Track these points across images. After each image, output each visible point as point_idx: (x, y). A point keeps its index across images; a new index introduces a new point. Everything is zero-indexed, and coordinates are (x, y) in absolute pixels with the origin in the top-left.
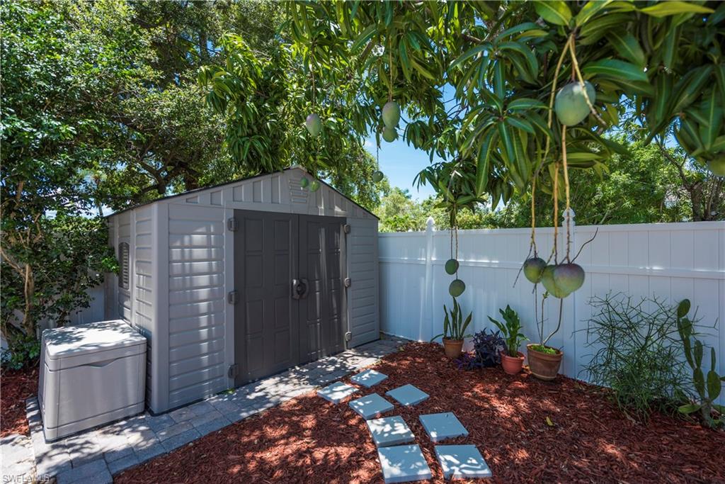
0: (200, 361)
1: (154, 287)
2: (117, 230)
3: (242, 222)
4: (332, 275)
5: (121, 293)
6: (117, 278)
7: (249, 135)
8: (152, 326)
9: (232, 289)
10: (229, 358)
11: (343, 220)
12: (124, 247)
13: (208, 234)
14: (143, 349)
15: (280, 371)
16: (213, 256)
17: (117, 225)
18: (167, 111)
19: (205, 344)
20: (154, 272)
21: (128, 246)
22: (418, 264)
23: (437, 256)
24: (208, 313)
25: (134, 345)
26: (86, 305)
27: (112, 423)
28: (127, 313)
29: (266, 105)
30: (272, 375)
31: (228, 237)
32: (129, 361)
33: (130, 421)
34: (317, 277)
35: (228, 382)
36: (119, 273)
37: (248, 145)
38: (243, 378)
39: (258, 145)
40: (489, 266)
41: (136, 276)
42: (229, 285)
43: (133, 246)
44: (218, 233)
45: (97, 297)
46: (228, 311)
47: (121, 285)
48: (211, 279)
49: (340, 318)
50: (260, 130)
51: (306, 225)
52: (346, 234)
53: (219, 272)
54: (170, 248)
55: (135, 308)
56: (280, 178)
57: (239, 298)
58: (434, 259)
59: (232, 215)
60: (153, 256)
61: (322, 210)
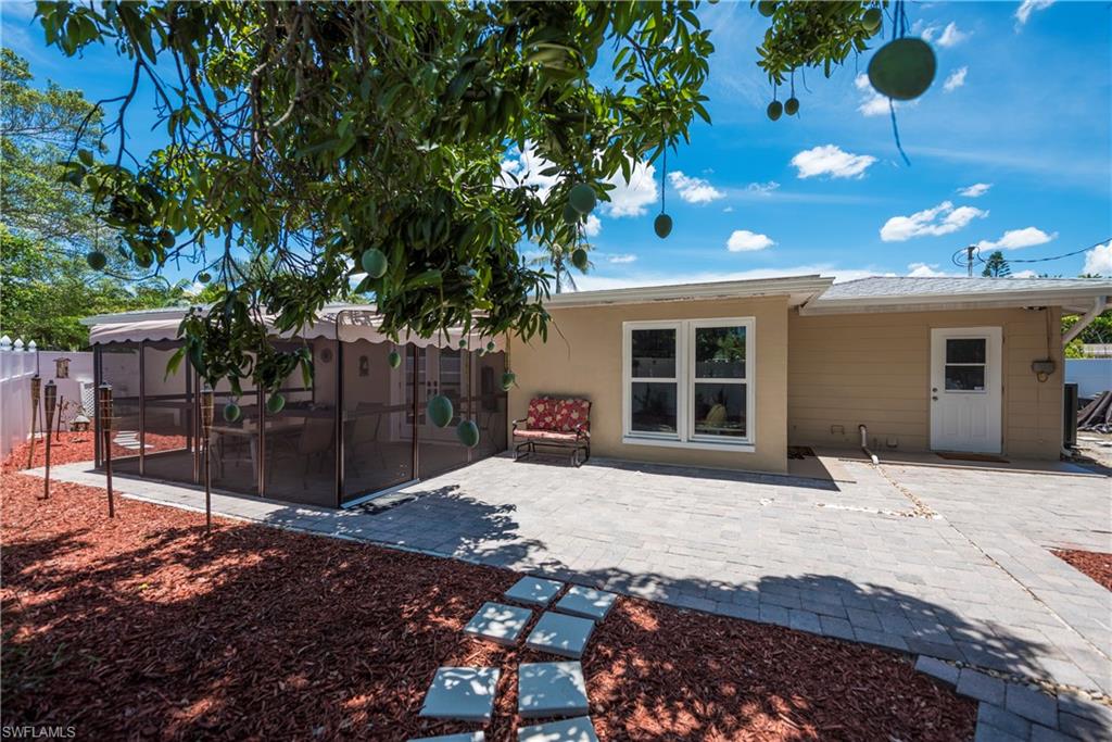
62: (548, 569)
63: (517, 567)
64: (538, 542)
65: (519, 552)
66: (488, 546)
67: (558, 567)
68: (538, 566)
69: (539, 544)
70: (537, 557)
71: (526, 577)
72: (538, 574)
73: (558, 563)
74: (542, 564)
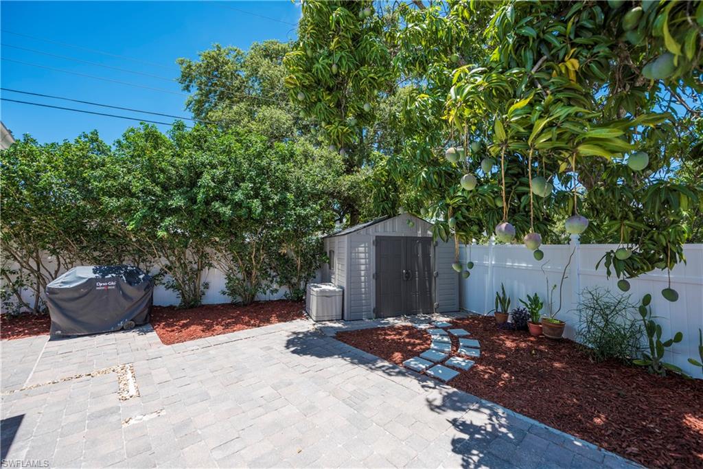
0: (361, 291)
1: (345, 268)
2: (328, 244)
3: (379, 241)
4: (426, 269)
5: (330, 272)
6: (328, 265)
7: (382, 201)
8: (345, 285)
9: (374, 272)
10: (373, 305)
11: (431, 239)
12: (332, 252)
13: (365, 247)
14: (341, 293)
15: (397, 316)
16: (367, 257)
17: (328, 242)
18: (347, 187)
19: (363, 290)
20: (345, 263)
21: (333, 252)
22: (484, 266)
23: (496, 261)
24: (365, 282)
25: (340, 291)
26: (315, 277)
27: (332, 320)
28: (333, 280)
29: (390, 187)
30: (393, 317)
31: (373, 248)
32: (337, 297)
33: (338, 320)
34: (417, 270)
35: (373, 315)
36: (329, 263)
37: (382, 206)
38: (379, 314)
39: (386, 206)
40: (527, 269)
41: (337, 265)
42: (373, 271)
43: (336, 252)
44: (369, 247)
45: (318, 274)
46: (373, 282)
47: (330, 268)
48: (366, 267)
49: (431, 294)
50: (387, 198)
51: (410, 241)
52: (435, 247)
53: (369, 258)
54: (351, 253)
55: (337, 278)
56: (397, 219)
57: (377, 276)
58: (493, 263)
59: (374, 238)
60: (345, 256)
61: (419, 234)
62: (431, 384)
63: (451, 390)
64: (432, 410)
65: (449, 403)
66: (478, 418)
67: (425, 384)
68: (437, 387)
69: (432, 407)
70: (436, 395)
71: (447, 380)
72: (439, 381)
73: (423, 386)
74: (434, 388)
